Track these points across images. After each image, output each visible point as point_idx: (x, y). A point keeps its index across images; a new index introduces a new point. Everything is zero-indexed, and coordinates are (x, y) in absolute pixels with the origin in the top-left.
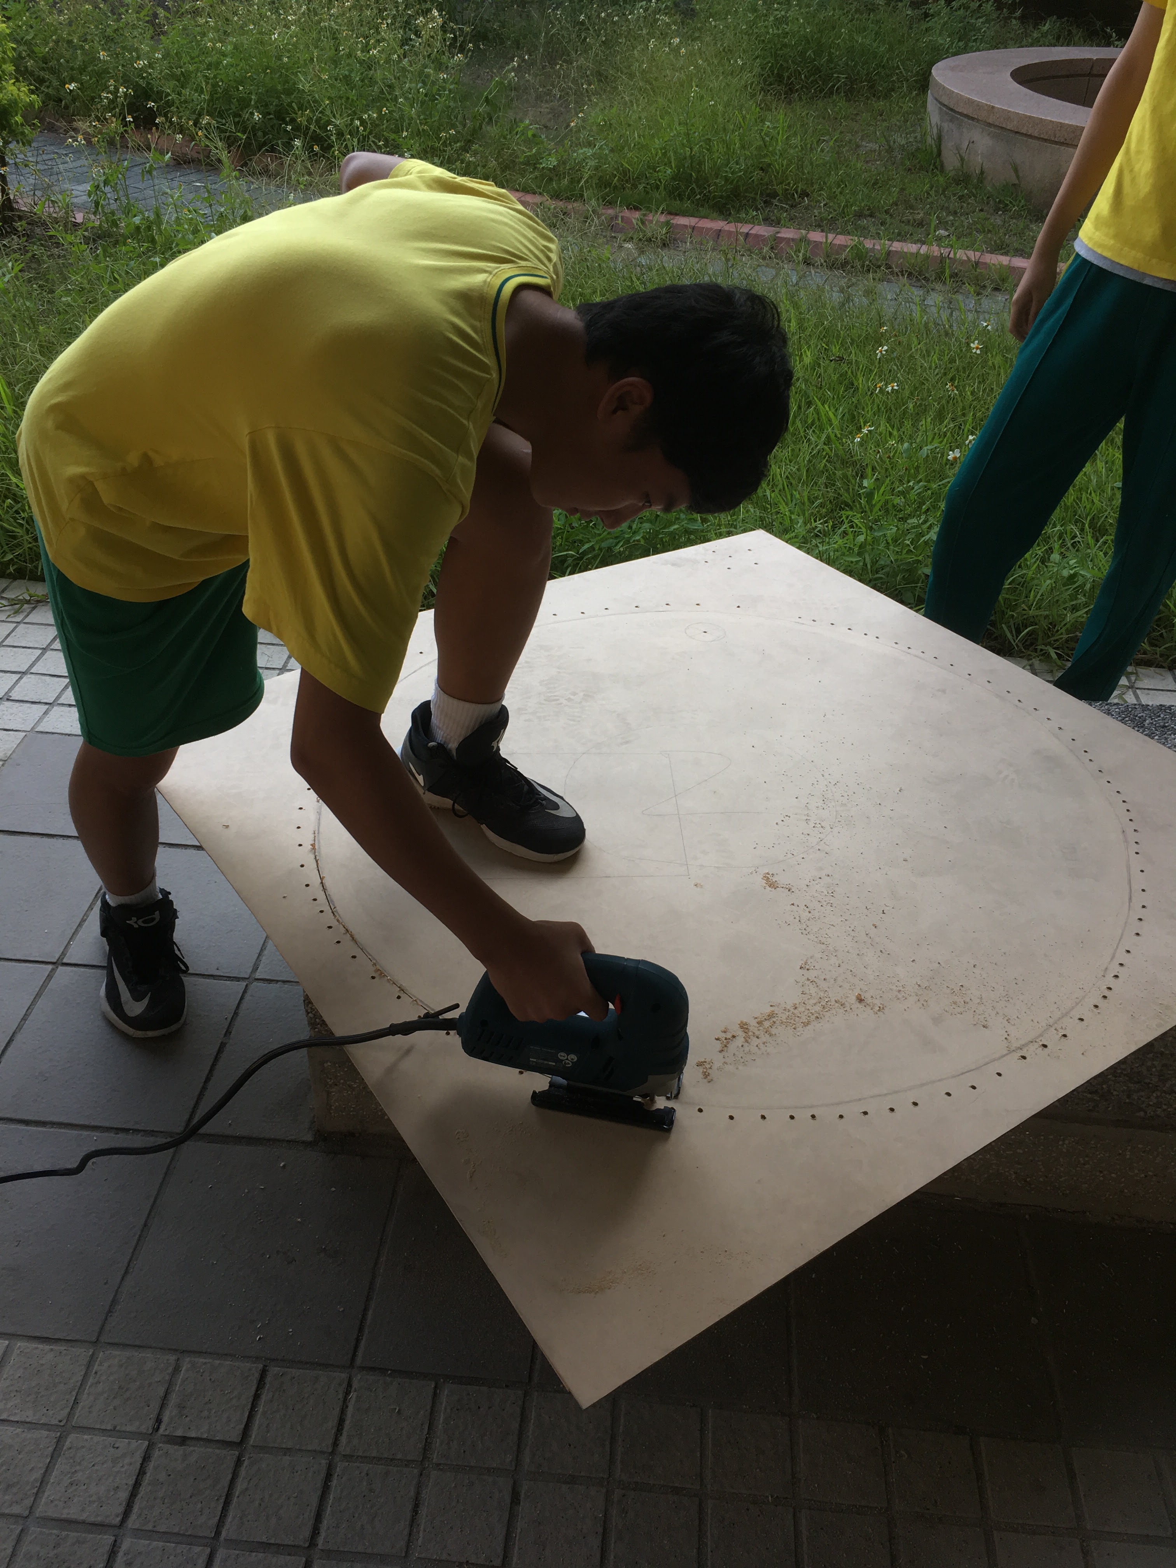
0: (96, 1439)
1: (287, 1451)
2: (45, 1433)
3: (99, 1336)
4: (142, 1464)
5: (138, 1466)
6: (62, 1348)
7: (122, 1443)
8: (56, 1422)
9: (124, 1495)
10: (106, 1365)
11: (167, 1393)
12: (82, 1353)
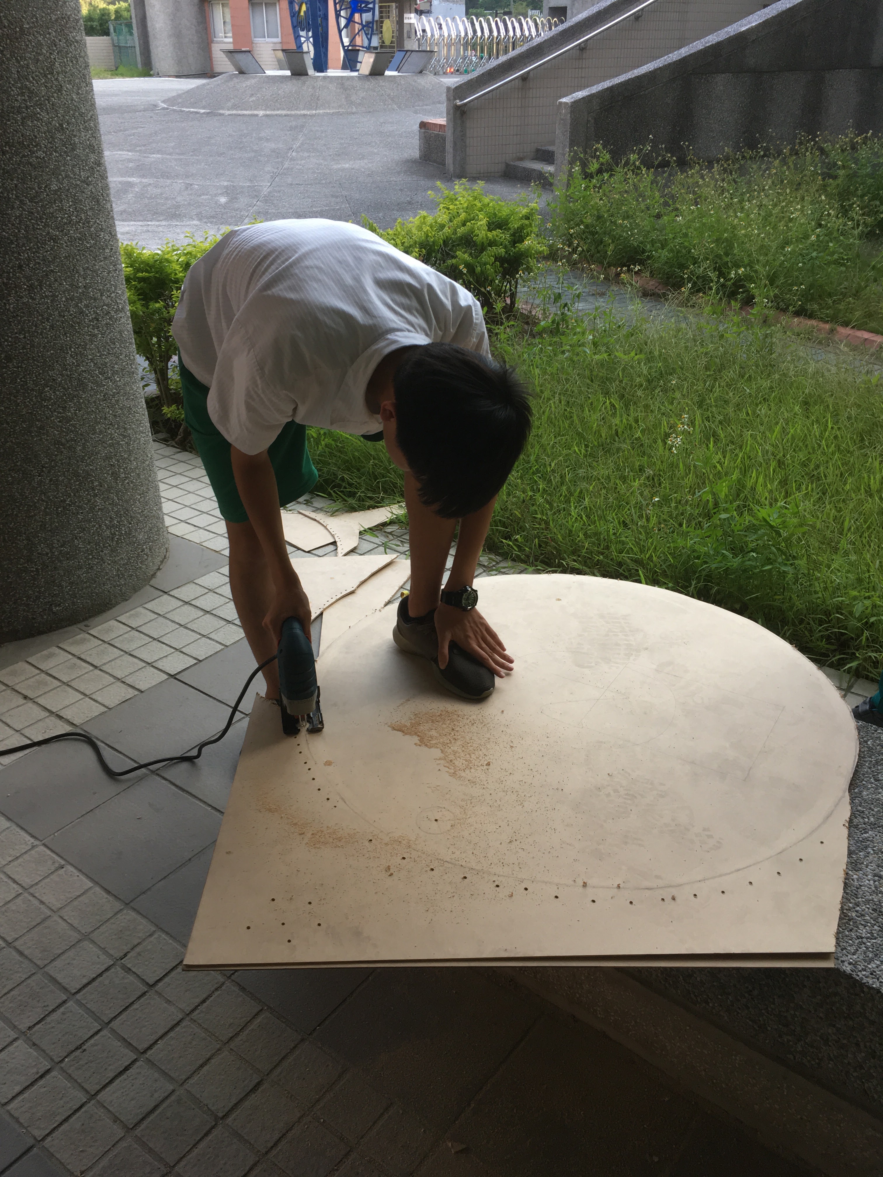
0: (95, 949)
1: (168, 1002)
2: (76, 935)
3: (131, 901)
4: (103, 972)
5: (101, 971)
6: (111, 899)
7: (103, 957)
8: (84, 932)
9: (85, 981)
10: (124, 917)
11: (139, 944)
12: (118, 905)
